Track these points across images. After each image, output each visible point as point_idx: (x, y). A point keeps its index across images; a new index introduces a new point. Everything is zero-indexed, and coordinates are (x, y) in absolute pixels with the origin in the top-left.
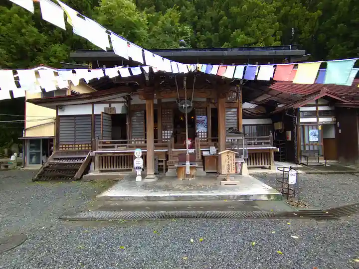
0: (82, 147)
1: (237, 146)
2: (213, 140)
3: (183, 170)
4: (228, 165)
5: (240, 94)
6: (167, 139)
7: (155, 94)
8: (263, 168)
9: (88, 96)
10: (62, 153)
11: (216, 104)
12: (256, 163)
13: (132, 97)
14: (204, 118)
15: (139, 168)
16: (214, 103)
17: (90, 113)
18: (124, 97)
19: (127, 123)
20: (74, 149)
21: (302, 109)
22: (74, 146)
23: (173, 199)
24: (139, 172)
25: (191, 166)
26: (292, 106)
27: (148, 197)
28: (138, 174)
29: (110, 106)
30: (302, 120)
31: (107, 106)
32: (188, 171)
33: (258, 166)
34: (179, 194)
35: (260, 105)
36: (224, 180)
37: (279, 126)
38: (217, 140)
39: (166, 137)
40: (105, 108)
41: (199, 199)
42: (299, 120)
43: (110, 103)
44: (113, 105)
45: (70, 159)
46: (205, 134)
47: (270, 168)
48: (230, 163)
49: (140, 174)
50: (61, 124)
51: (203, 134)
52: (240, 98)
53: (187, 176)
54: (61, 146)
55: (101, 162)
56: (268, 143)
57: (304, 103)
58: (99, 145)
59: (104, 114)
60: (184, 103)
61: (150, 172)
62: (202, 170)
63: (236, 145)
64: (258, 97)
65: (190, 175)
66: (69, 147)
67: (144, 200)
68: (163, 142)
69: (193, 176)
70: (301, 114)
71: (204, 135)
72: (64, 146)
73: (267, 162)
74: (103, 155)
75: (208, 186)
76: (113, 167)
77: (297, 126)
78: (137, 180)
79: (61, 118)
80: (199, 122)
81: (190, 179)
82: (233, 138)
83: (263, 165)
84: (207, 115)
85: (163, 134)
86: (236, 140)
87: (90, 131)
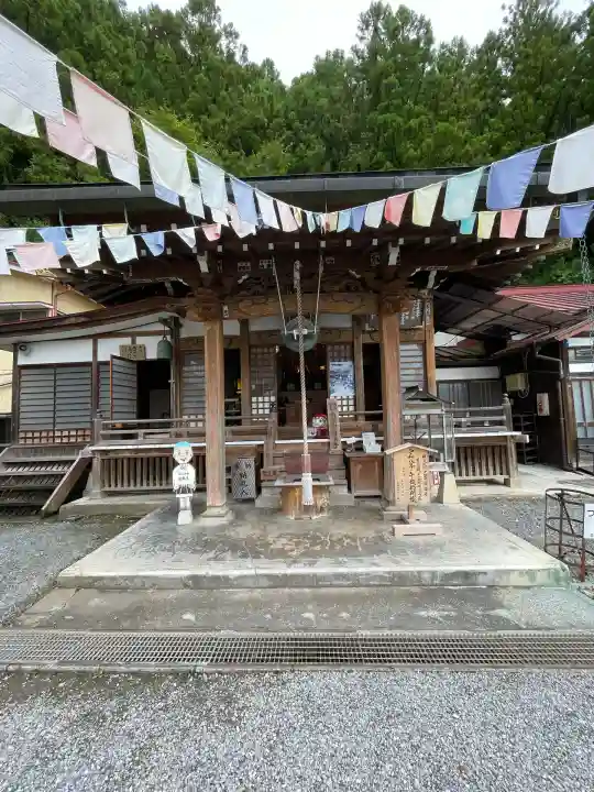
0: (69, 437)
1: (426, 430)
2: (368, 418)
3: (297, 494)
4: (412, 481)
5: (429, 310)
6: (264, 416)
7: (226, 308)
8: (491, 482)
9: (83, 319)
10: (25, 450)
11: (375, 335)
12: (474, 471)
13: (181, 321)
14: (346, 365)
15: (184, 490)
16: (369, 332)
17: (89, 359)
18: (164, 322)
19: (171, 381)
20: (51, 441)
21: (573, 342)
22: (51, 434)
23: (265, 582)
24: (185, 500)
25: (317, 483)
26: (551, 336)
27: (195, 578)
28: (182, 505)
29: (134, 342)
30: (574, 368)
31: (127, 341)
32: (308, 497)
33: (478, 477)
34: (280, 569)
35: (472, 336)
36: (402, 520)
37: (518, 382)
38: (380, 418)
39: (261, 412)
40: (123, 348)
41: (335, 582)
42: (566, 368)
43: (133, 335)
44: (140, 340)
45: (42, 464)
46: (351, 402)
47: (506, 483)
48: (415, 477)
49: (188, 504)
50: (23, 384)
51: (345, 403)
52: (429, 321)
53: (307, 509)
54: (22, 435)
55: (106, 473)
56: (501, 423)
57: (578, 328)
58: (102, 432)
59: (116, 361)
60: (296, 327)
61: (216, 499)
62: (345, 489)
63: (424, 427)
64: (465, 318)
65: (315, 506)
66: (40, 438)
67: (186, 586)
68: (253, 423)
69: (322, 510)
70: (571, 353)
71: (348, 405)
72: (30, 435)
73: (501, 468)
74: (112, 455)
75: (361, 539)
76: (135, 485)
77: (564, 382)
78: (179, 523)
79: (23, 372)
80: (337, 375)
81: (315, 517)
82: (416, 412)
83: (491, 477)
84: (353, 360)
85: (254, 406)
86: (424, 417)
87: (89, 400)
